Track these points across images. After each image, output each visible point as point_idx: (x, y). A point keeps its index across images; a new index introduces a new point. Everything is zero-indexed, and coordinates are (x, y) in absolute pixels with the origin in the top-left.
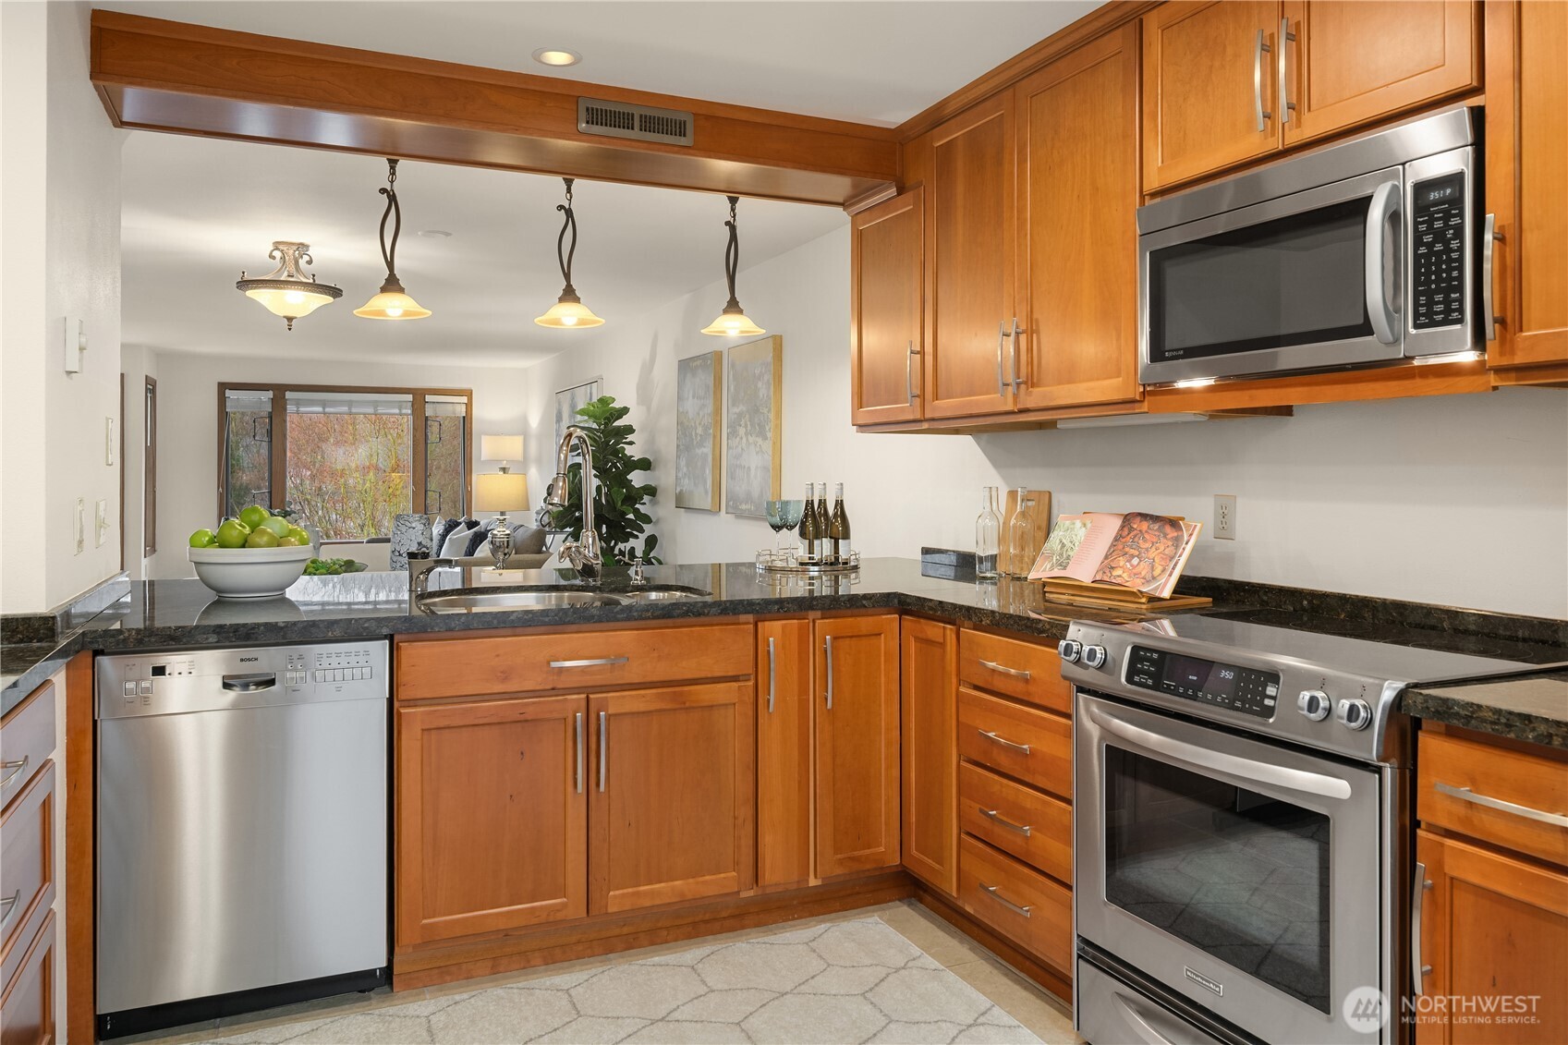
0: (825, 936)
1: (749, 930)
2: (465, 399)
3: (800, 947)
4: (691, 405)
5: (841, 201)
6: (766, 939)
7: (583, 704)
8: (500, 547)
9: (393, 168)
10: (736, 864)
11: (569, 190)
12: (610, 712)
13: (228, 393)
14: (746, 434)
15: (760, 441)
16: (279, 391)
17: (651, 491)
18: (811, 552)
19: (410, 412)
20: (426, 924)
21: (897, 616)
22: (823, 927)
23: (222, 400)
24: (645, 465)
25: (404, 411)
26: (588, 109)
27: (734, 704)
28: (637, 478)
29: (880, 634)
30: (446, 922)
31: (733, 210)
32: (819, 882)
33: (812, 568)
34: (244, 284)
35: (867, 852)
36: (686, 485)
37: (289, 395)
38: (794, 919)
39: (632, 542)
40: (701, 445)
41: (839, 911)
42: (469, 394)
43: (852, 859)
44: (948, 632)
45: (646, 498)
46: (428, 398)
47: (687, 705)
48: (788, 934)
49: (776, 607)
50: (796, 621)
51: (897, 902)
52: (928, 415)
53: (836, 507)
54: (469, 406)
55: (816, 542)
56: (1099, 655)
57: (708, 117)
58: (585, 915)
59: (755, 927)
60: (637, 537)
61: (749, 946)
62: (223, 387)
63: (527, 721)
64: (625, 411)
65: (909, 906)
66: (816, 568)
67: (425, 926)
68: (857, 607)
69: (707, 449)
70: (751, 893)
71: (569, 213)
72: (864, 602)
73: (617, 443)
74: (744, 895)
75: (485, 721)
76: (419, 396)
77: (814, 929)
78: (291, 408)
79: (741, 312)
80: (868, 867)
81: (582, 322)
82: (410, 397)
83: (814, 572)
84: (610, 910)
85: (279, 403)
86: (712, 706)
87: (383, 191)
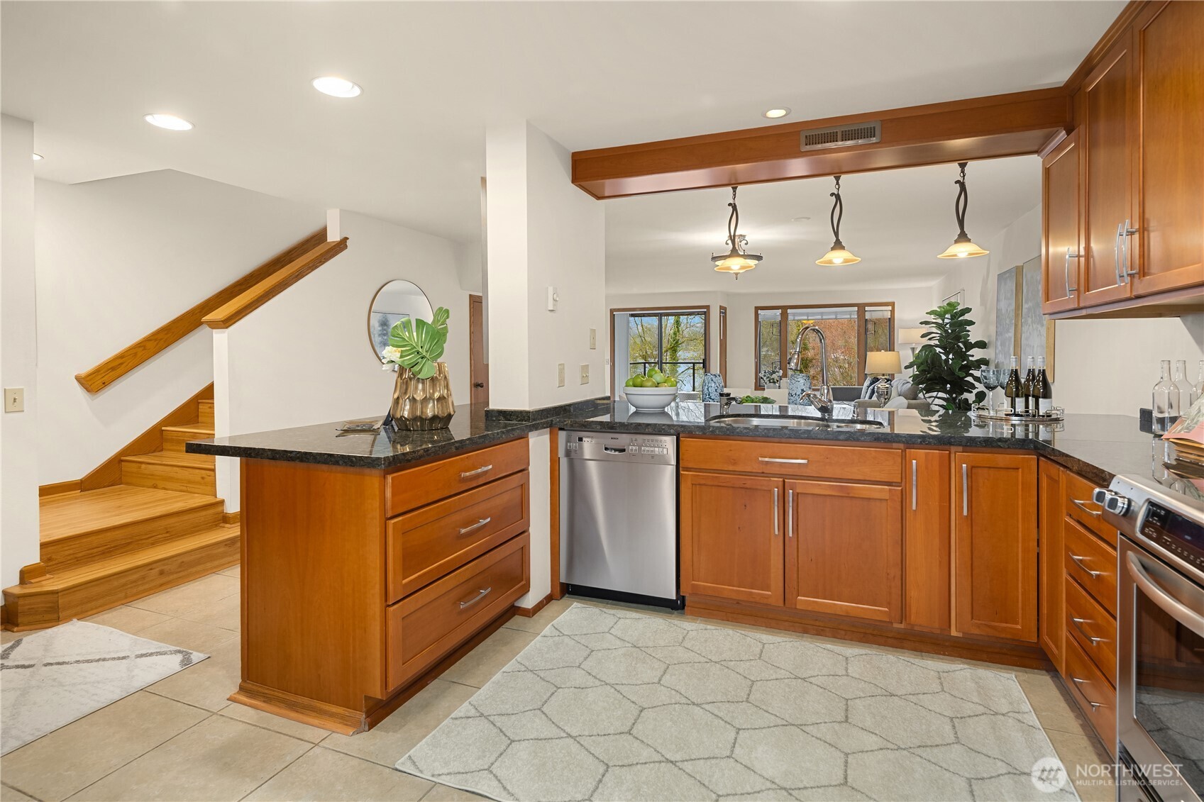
0: (957, 673)
1: (906, 651)
2: (890, 308)
3: (932, 673)
4: (1003, 305)
5: (1035, 148)
6: (912, 660)
7: (781, 485)
8: (882, 395)
9: (734, 191)
10: (889, 604)
11: (838, 183)
12: (798, 491)
13: (760, 312)
14: (1032, 322)
15: (1039, 327)
16: (784, 309)
17: (985, 362)
18: (1013, 405)
19: (856, 317)
20: (697, 585)
21: (1036, 457)
22: (962, 666)
23: (757, 315)
24: (981, 345)
25: (853, 316)
26: (806, 137)
27: (887, 500)
28: (976, 354)
29: (1018, 469)
30: (704, 586)
31: (963, 171)
32: (960, 635)
33: (1014, 418)
34: (715, 259)
35: (1004, 625)
36: (1001, 358)
37: (789, 311)
38: (944, 655)
39: (966, 395)
40: (1008, 331)
41: (986, 661)
42: (893, 304)
43: (989, 626)
44: (1061, 473)
45: (983, 367)
46: (867, 308)
47: (851, 495)
48: (929, 662)
49: (919, 440)
50: (938, 451)
51: (1044, 672)
52: (1082, 305)
53: (1028, 375)
54: (893, 311)
55: (1017, 399)
56: (1120, 504)
57: (892, 120)
58: (781, 604)
59: (912, 650)
60: (972, 392)
61: (896, 659)
62: (757, 309)
63: (747, 488)
64: (968, 310)
65: (1052, 677)
66: (1017, 418)
67: (693, 585)
68: (993, 447)
69: (1011, 334)
70: (902, 626)
71: (838, 197)
72: (999, 444)
73: (959, 332)
74: (896, 625)
75: (724, 484)
76: (861, 307)
77: (953, 666)
78: (790, 318)
79: (969, 240)
80: (1003, 636)
81: (846, 261)
82: (856, 309)
83: (1015, 420)
84: (798, 607)
85: (784, 315)
86: (870, 499)
87: (730, 205)
